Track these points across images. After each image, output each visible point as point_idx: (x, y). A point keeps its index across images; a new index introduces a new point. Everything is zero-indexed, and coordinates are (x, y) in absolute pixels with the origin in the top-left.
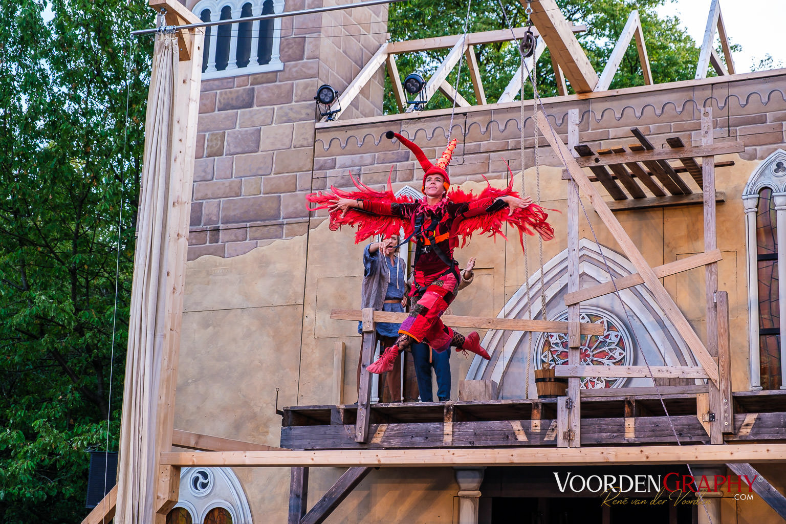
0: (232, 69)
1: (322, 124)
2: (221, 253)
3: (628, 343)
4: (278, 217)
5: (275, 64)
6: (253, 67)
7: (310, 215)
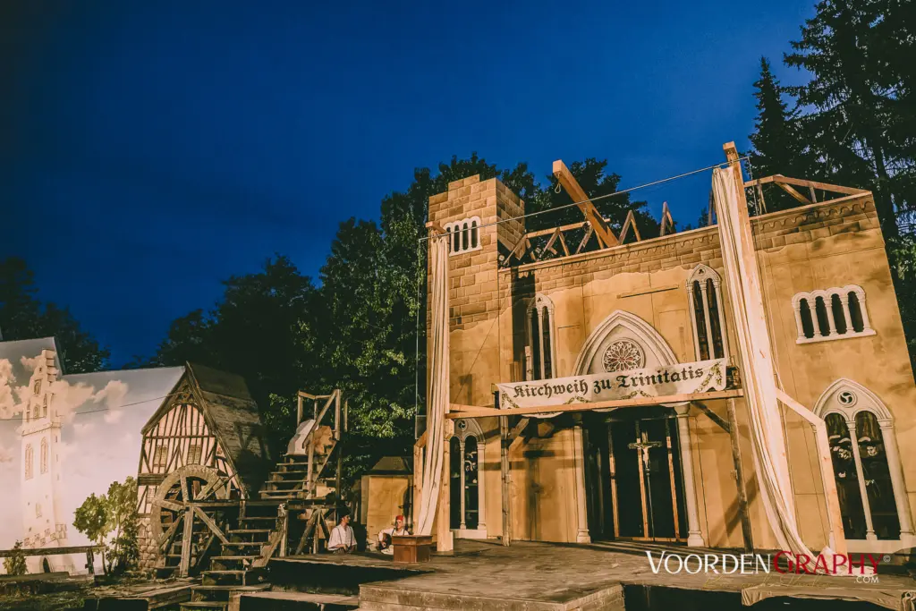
0: (461, 251)
1: (501, 270)
2: (462, 328)
3: (641, 353)
4: (485, 311)
5: (479, 247)
6: (470, 249)
7: (499, 309)
